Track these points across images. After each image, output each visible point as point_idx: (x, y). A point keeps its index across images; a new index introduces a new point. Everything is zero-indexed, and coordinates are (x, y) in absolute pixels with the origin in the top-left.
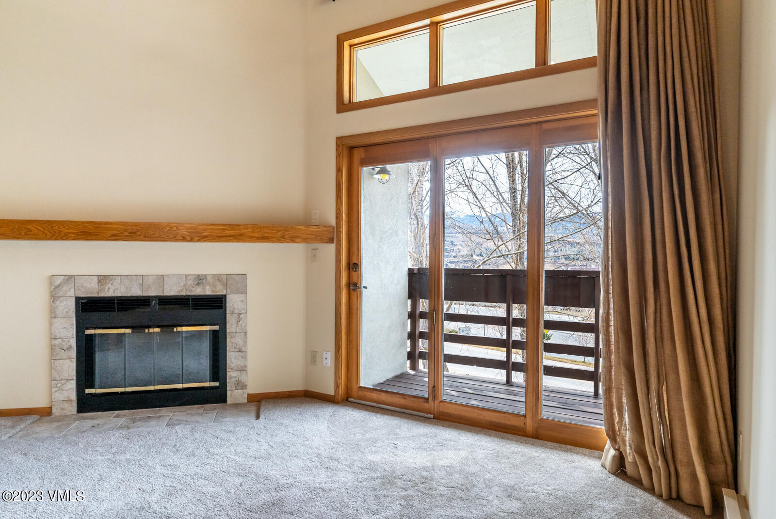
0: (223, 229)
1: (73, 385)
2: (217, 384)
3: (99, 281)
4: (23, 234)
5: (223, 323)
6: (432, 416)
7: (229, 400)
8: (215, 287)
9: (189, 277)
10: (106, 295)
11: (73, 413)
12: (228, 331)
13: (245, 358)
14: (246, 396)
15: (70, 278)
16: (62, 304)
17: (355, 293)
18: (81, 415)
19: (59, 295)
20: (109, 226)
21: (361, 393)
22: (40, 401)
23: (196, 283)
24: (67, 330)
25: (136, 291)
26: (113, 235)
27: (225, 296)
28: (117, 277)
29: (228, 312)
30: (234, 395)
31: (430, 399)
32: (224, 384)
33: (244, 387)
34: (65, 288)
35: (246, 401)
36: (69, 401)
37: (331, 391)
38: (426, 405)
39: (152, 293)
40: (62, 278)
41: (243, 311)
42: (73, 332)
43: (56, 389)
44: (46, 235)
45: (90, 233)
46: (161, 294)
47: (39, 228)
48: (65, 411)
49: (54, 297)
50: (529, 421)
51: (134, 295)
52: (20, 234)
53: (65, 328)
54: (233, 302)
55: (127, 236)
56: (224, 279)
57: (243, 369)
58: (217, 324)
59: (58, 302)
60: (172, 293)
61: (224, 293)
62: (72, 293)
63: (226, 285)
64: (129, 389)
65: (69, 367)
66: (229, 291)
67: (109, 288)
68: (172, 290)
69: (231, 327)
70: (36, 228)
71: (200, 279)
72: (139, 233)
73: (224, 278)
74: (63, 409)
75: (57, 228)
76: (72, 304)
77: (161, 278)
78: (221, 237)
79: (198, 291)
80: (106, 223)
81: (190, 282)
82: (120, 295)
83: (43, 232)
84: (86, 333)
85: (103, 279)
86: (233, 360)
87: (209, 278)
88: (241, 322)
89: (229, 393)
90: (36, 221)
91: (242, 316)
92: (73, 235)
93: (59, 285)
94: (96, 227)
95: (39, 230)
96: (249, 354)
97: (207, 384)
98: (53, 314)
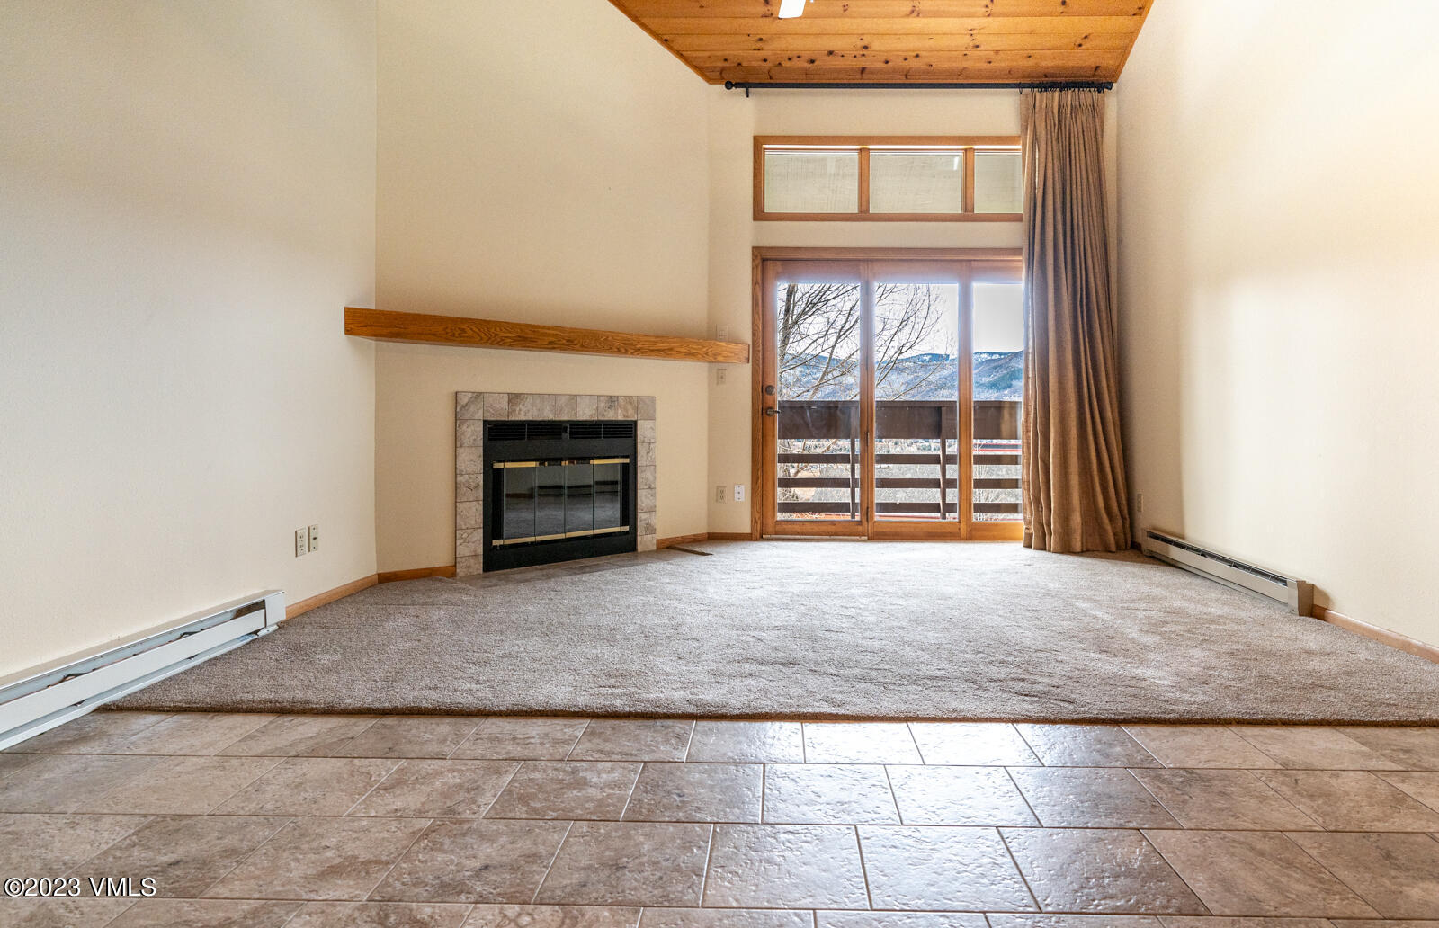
0: (654, 342)
1: (479, 534)
2: (626, 528)
3: (509, 401)
4: (457, 335)
5: (634, 456)
6: (866, 538)
7: (640, 548)
8: (627, 411)
9: (602, 398)
10: (517, 419)
11: (479, 572)
12: (639, 464)
13: (653, 495)
14: (655, 541)
15: (478, 396)
16: (469, 429)
17: (771, 418)
18: (488, 573)
19: (466, 417)
20: (547, 331)
21: (779, 528)
22: (441, 559)
23: (608, 405)
24: (472, 462)
25: (548, 415)
26: (550, 343)
27: (635, 422)
28: (529, 396)
29: (639, 441)
30: (645, 541)
31: (864, 521)
32: (634, 528)
33: (653, 531)
34: (472, 408)
35: (655, 548)
36: (476, 556)
37: (747, 529)
38: (860, 528)
39: (565, 416)
40: (470, 395)
41: (653, 441)
42: (480, 466)
43: (462, 541)
44: (482, 339)
45: (525, 339)
46: (574, 419)
47: (474, 329)
48: (471, 570)
49: (458, 420)
50: (963, 526)
51: (546, 419)
52: (453, 335)
53: (472, 460)
54: (643, 429)
55: (563, 344)
56: (635, 402)
57: (652, 510)
58: (627, 457)
59: (464, 427)
60: (585, 418)
61: (634, 419)
62: (480, 415)
63: (637, 409)
64: (539, 538)
65: (474, 512)
66: (639, 416)
67: (520, 410)
68: (585, 413)
69: (641, 461)
70: (471, 329)
71: (612, 401)
72: (576, 342)
73: (635, 399)
74: (469, 567)
75: (493, 330)
76: (480, 428)
77: (574, 398)
78: (653, 350)
79: (611, 416)
80: (544, 327)
81: (602, 405)
82: (531, 419)
83: (479, 335)
84: (495, 467)
85: (514, 398)
86: (643, 499)
87: (620, 400)
88: (651, 454)
89: (639, 539)
90: (470, 319)
91: (652, 446)
92: (509, 340)
93: (466, 405)
94: (534, 331)
95: (474, 331)
96: (658, 490)
97: (617, 529)
98: (457, 443)
